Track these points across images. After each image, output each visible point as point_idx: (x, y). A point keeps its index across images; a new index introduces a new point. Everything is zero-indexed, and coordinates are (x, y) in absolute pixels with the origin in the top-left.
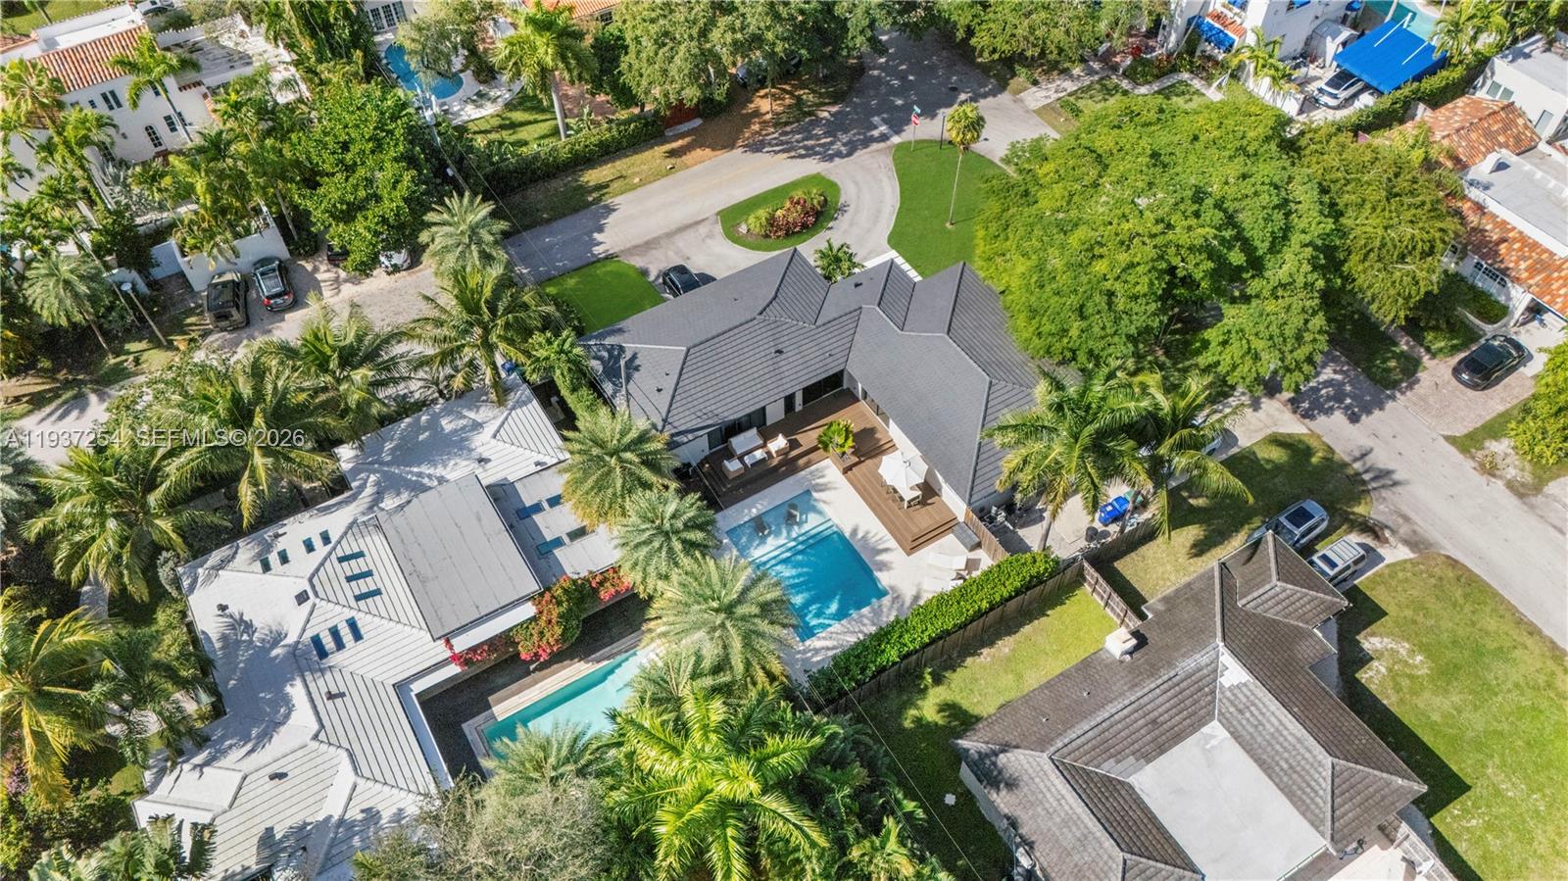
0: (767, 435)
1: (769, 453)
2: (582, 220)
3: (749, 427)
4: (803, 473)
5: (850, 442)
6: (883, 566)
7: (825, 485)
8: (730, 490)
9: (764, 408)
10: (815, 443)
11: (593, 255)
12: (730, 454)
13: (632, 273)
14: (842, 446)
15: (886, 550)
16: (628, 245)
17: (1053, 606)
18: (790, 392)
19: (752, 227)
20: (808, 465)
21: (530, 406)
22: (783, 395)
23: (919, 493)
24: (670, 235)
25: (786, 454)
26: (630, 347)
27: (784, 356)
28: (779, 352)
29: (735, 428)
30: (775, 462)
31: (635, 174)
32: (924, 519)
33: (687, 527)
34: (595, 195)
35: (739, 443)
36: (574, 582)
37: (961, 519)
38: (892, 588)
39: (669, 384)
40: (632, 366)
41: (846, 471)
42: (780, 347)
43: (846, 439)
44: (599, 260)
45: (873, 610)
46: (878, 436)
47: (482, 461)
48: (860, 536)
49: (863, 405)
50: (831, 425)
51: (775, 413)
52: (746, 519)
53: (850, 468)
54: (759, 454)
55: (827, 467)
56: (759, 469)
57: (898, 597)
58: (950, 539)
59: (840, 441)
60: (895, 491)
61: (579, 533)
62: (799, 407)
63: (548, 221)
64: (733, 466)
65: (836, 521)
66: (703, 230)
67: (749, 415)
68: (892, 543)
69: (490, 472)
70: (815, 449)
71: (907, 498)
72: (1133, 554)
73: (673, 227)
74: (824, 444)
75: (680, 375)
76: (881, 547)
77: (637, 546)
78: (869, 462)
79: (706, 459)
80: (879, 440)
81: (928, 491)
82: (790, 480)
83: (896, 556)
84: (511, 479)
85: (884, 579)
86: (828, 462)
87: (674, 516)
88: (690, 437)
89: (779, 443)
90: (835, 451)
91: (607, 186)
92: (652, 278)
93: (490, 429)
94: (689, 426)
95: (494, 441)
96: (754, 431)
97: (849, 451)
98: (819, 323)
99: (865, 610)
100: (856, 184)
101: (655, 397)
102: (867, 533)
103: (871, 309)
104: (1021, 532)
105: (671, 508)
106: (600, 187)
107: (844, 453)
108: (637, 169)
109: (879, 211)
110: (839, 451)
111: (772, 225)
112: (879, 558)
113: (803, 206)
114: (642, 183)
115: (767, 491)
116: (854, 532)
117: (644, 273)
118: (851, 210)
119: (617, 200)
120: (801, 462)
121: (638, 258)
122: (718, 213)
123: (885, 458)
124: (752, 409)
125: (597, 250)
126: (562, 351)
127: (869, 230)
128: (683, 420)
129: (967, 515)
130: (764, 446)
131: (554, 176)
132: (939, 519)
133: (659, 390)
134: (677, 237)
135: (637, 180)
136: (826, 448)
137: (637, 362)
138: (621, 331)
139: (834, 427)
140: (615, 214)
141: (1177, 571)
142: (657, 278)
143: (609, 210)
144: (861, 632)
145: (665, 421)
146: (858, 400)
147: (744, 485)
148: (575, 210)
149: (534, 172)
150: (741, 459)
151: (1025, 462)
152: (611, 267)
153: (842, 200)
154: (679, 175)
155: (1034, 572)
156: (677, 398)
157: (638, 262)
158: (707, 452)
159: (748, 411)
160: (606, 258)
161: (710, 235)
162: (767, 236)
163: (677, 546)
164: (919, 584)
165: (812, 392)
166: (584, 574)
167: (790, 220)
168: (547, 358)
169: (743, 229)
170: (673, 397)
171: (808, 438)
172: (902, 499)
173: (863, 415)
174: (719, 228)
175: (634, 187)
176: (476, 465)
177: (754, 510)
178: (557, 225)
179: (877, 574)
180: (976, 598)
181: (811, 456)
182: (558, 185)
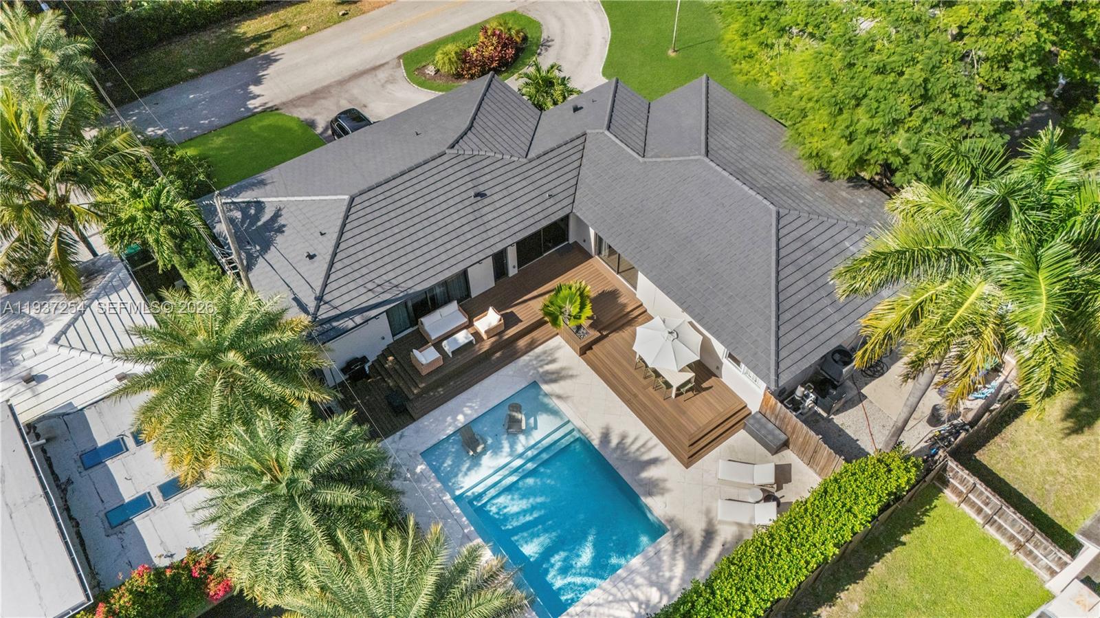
0: (472, 309)
1: (476, 334)
2: (237, 72)
3: (447, 301)
4: (526, 358)
5: (588, 312)
6: (653, 487)
7: (557, 372)
8: (425, 391)
9: (465, 273)
10: (540, 315)
11: (248, 109)
12: (421, 340)
13: (293, 125)
14: (577, 317)
15: (654, 461)
16: (291, 97)
17: (907, 529)
18: (500, 247)
19: (440, 66)
20: (531, 346)
21: (123, 293)
22: (490, 252)
23: (691, 375)
24: (342, 83)
25: (500, 334)
26: (271, 201)
27: (486, 201)
28: (480, 195)
29: (426, 303)
30: (487, 345)
31: (302, 22)
32: (702, 411)
33: (326, 478)
34: (253, 46)
35: (434, 323)
36: (159, 573)
37: (754, 407)
38: (671, 521)
39: (324, 249)
40: (274, 227)
41: (583, 351)
42: (481, 188)
43: (582, 307)
44: (254, 114)
45: (648, 560)
46: (622, 300)
47: (31, 379)
48: (614, 441)
49: (598, 263)
50: (559, 289)
51: (482, 280)
52: (450, 431)
53: (589, 347)
54: (462, 337)
55: (558, 348)
56: (462, 360)
57: (681, 535)
58: (741, 438)
59: (574, 310)
60: (658, 375)
61: (171, 489)
62: (513, 271)
63: (194, 76)
64: (426, 357)
65: (577, 422)
66: (382, 75)
67: (445, 283)
68: (661, 451)
69: (43, 397)
70: (540, 324)
71: (675, 384)
72: (997, 439)
73: (347, 74)
74: (552, 317)
75: (342, 233)
76: (646, 457)
77: (239, 522)
78: (615, 337)
79: (388, 351)
80: (625, 306)
81: (704, 371)
82: (509, 370)
83: (669, 470)
84: (79, 403)
85: (658, 507)
86: (558, 340)
87: (302, 463)
88: (358, 319)
89: (490, 319)
90: (566, 325)
91: (268, 36)
92: (319, 130)
93: (51, 330)
94: (354, 304)
95: (54, 348)
96: (454, 306)
97: (584, 322)
98: (532, 155)
99: (636, 561)
100: (559, 19)
101: (305, 267)
102: (624, 437)
103: (599, 134)
104: (838, 419)
105: (292, 450)
106: (257, 38)
107: (579, 327)
108: (303, 18)
109: (588, 44)
110: (573, 324)
111: (464, 62)
112: (645, 475)
113: (499, 36)
114: (310, 31)
115: (477, 388)
116: (605, 437)
117: (311, 124)
118: (556, 45)
119: (278, 51)
120: (522, 343)
121: (303, 110)
122: (399, 57)
123: (640, 330)
124: (447, 274)
125: (252, 104)
126: (157, 207)
127: (579, 63)
128: (345, 297)
129: (765, 401)
130: (470, 325)
131: (204, 28)
132: (723, 409)
133: (311, 257)
134: (351, 84)
135: (304, 28)
136: (555, 321)
137: (281, 221)
138: (262, 183)
139: (564, 292)
140: (276, 64)
141: (1067, 460)
142: (326, 130)
143: (270, 61)
144: (635, 599)
145: (319, 299)
146: (589, 256)
147: (442, 382)
148: (228, 63)
149: (175, 21)
150: (438, 345)
151: (916, 316)
152: (269, 120)
153: (544, 36)
154: (354, 21)
155: (892, 486)
156: (337, 266)
157: (303, 113)
158: (390, 340)
159: (441, 278)
160: (264, 111)
161: (392, 80)
162: (459, 76)
163: (307, 520)
164: (708, 512)
165: (529, 248)
166: (181, 555)
167: (486, 54)
168: (133, 219)
169: (431, 70)
170: (332, 264)
171: (529, 310)
172: (669, 386)
173: (598, 275)
174: (402, 71)
175: (301, 36)
176: (22, 387)
177: (461, 418)
178: (206, 79)
179: (648, 501)
180: (816, 538)
181: (535, 334)
182: (209, 38)
